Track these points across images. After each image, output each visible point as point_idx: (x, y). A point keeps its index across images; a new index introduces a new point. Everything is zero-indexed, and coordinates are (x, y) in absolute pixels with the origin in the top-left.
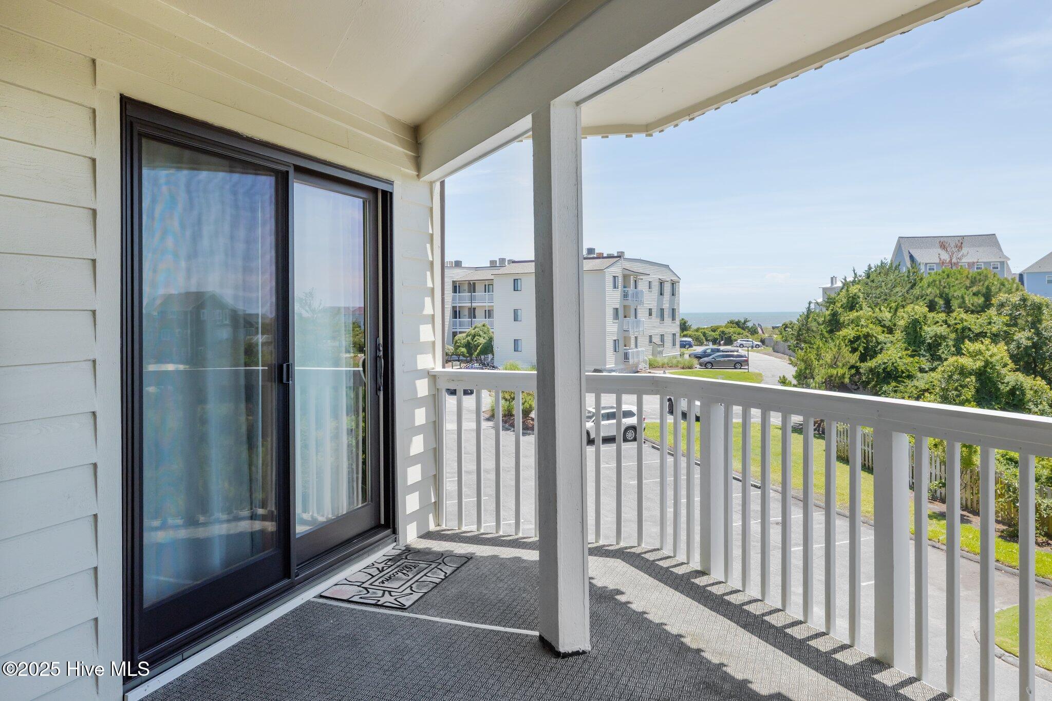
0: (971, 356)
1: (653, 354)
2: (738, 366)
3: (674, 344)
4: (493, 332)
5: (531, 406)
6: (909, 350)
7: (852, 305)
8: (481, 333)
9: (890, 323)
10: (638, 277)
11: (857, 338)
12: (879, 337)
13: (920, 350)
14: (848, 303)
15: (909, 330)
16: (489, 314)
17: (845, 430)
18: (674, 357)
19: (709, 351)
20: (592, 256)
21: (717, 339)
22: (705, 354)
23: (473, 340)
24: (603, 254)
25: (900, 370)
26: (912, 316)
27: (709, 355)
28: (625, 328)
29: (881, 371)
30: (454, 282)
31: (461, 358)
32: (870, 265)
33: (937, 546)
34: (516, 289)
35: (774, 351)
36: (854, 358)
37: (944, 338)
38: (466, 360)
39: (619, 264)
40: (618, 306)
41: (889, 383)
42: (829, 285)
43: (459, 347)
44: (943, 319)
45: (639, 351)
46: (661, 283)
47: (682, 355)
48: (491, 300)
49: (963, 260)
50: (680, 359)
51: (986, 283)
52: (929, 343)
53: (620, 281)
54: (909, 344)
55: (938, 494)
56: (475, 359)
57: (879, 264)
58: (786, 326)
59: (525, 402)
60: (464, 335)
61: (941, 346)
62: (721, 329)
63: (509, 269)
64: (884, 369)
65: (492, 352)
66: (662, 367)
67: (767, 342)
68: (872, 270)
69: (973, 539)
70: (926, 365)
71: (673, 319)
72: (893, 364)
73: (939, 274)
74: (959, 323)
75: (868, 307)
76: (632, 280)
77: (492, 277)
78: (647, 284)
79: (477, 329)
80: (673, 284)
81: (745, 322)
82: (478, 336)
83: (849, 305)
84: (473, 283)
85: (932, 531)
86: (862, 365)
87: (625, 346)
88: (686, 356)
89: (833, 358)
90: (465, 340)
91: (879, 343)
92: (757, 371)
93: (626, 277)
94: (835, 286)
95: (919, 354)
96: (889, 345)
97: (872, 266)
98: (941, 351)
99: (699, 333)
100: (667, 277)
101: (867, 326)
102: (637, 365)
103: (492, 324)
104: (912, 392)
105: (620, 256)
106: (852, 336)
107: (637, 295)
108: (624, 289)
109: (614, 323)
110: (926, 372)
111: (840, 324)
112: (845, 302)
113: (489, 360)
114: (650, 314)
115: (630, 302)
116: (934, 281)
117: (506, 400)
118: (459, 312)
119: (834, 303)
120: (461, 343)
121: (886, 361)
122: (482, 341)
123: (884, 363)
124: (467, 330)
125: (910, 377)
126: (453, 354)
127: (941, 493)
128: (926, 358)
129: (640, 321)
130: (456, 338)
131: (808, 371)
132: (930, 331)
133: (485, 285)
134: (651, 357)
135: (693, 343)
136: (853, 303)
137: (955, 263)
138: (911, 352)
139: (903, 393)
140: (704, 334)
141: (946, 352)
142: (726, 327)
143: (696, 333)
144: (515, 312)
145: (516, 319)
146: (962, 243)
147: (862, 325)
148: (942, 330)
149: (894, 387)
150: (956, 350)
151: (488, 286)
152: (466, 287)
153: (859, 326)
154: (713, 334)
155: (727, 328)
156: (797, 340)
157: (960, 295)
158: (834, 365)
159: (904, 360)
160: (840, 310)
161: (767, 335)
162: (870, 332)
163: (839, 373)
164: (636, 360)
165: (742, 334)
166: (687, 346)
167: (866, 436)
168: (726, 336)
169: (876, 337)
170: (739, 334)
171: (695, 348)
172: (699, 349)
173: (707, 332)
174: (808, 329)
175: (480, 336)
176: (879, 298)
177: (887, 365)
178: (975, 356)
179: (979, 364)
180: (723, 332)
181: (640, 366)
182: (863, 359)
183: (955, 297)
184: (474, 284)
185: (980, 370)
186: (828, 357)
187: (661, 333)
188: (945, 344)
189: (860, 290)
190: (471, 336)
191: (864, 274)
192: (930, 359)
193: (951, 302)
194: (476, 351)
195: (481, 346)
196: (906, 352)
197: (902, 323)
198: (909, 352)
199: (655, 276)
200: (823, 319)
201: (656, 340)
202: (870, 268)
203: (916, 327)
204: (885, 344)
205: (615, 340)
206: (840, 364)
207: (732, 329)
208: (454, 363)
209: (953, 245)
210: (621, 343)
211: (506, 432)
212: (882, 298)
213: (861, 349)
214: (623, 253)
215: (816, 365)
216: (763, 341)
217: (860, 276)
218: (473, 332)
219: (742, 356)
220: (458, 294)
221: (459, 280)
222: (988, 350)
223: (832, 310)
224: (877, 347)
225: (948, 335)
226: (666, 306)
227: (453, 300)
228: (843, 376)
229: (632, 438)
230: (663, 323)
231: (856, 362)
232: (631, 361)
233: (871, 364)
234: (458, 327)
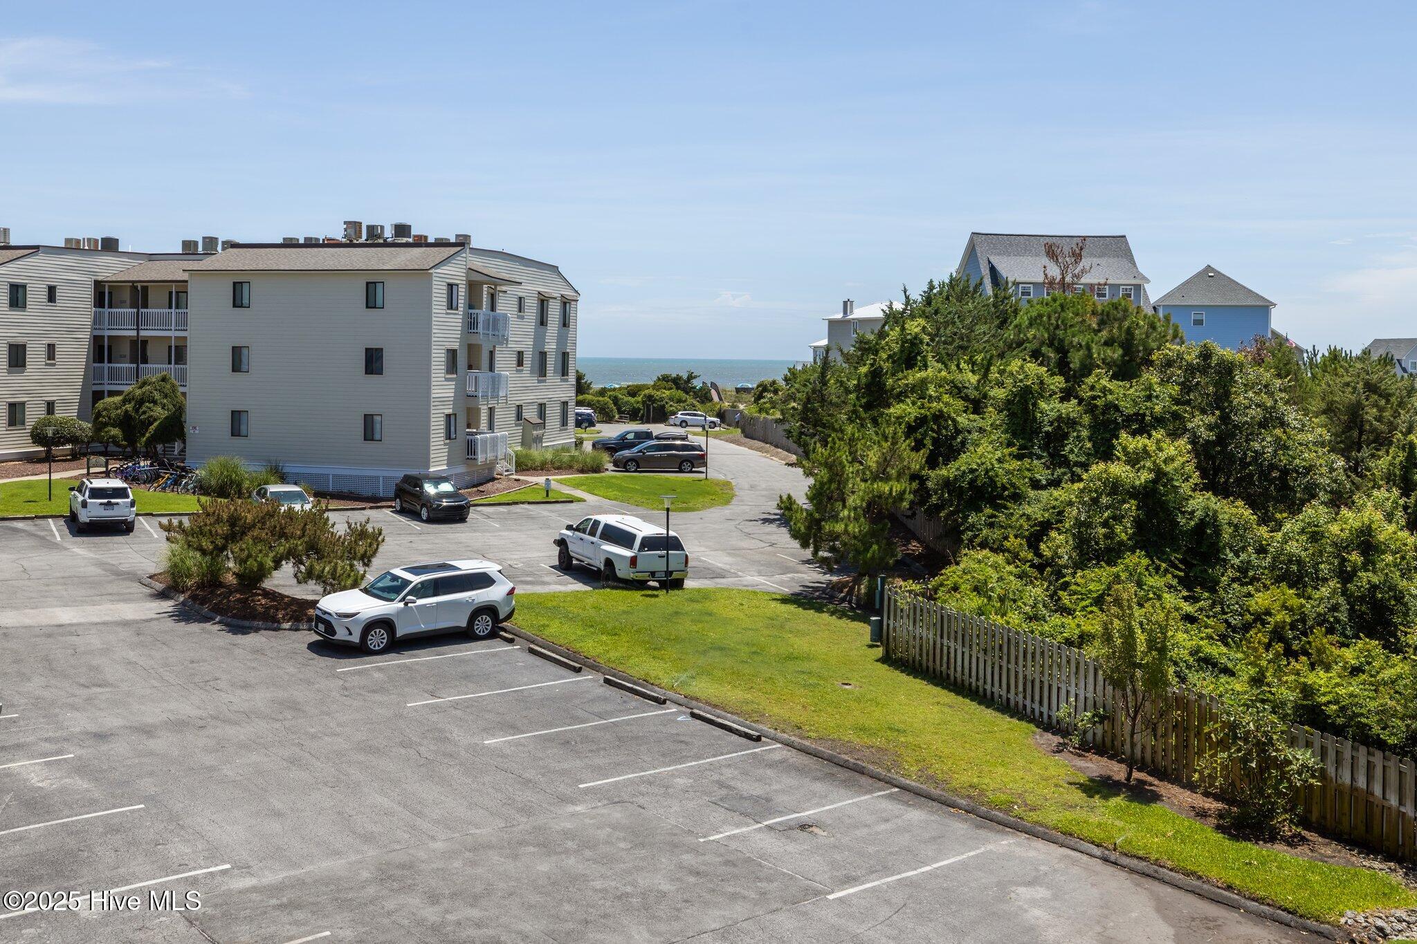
0: (1128, 462)
1: (523, 444)
2: (686, 466)
3: (564, 423)
4: (184, 394)
5: (261, 565)
6: (1014, 445)
7: (909, 356)
8: (157, 396)
9: (976, 393)
10: (498, 288)
11: (922, 421)
12: (959, 419)
13: (1032, 446)
14: (902, 352)
15: (1014, 408)
16: (178, 353)
17: (912, 606)
18: (565, 448)
19: (631, 436)
20: (404, 240)
21: (639, 410)
22: (622, 443)
23: (137, 411)
24: (426, 237)
25: (999, 485)
26: (1021, 381)
27: (632, 445)
28: (470, 389)
29: (965, 485)
30: (98, 284)
31: (112, 448)
32: (931, 281)
33: (1113, 858)
34: (238, 302)
35: (746, 436)
36: (916, 461)
37: (1072, 423)
38: (123, 453)
39: (459, 259)
40: (456, 346)
41: (979, 510)
42: (839, 316)
43: (106, 425)
44: (1061, 386)
45: (497, 437)
46: (543, 301)
47: (579, 443)
48: (183, 323)
49: (1083, 280)
50: (574, 453)
51: (1126, 324)
52: (1047, 433)
53: (462, 292)
54: (1014, 434)
55: (1089, 736)
56: (143, 450)
57: (947, 281)
58: (763, 388)
59: (249, 556)
60: (118, 399)
61: (1067, 439)
62: (647, 392)
63: (222, 260)
64: (972, 482)
65: (181, 435)
66: (542, 470)
67: (727, 416)
68: (935, 291)
69: (1175, 839)
70: (1042, 475)
71: (564, 372)
72: (987, 471)
73: (1047, 304)
74: (1099, 397)
75: (938, 361)
76: (485, 293)
77: (185, 277)
78: (516, 302)
79: (147, 388)
80: (565, 304)
81: (691, 377)
82: (149, 402)
83: (904, 357)
84: (142, 287)
85: (1099, 825)
86: (932, 474)
87: (469, 426)
88: (588, 446)
89: (881, 460)
90: (119, 411)
91: (958, 432)
92: (721, 477)
93: (474, 287)
94: (850, 317)
95: (1031, 453)
96: (975, 435)
97: (936, 283)
98: (1067, 448)
99: (606, 399)
100: (554, 289)
101: (939, 399)
102: (491, 466)
103: (183, 377)
104: (1021, 526)
105: (462, 242)
106: (912, 416)
107: (497, 324)
108: (471, 311)
109: (447, 380)
110: (1044, 488)
111: (886, 392)
112: (896, 350)
113: (176, 453)
114: (520, 363)
115: (482, 338)
116: (1040, 316)
117: (204, 552)
118: (110, 348)
119: (876, 353)
120: (109, 418)
121: (975, 467)
122: (159, 413)
123: (972, 471)
124: (127, 389)
125: (1017, 497)
126: (92, 439)
127: (1094, 734)
128: (1043, 461)
129: (500, 376)
130: (100, 405)
131: (834, 486)
132: (1050, 408)
133: (171, 293)
134: (519, 448)
135: (595, 417)
136: (910, 353)
137: (1069, 284)
138: (1019, 449)
139: (1006, 529)
140: (616, 400)
141: (1076, 450)
142: (655, 387)
143: (601, 399)
144: (237, 352)
145: (237, 366)
146: (1081, 249)
147: (931, 396)
148: (1070, 408)
149: (990, 517)
150: (1093, 446)
151: (177, 294)
152: (127, 296)
153: (924, 398)
154: (632, 400)
155: (658, 390)
156: (802, 419)
157: (1083, 343)
158: (881, 474)
159: (1006, 466)
160: (886, 366)
161: (727, 404)
162: (945, 410)
163: (894, 490)
164: (490, 456)
165: (685, 401)
166: (584, 425)
167: (953, 620)
168: (655, 405)
169: (954, 421)
170: (679, 401)
171: (599, 427)
172: (611, 431)
173: (620, 396)
174: (823, 400)
175: (155, 402)
176: (951, 344)
177: (977, 474)
178: (1138, 462)
179: (1145, 476)
180: (650, 397)
181: (499, 468)
182: (932, 462)
183: (1073, 346)
184: (145, 289)
185: (1145, 487)
186: (873, 458)
187: (540, 401)
188: (1075, 434)
189: (924, 328)
190: (133, 403)
191: (920, 299)
192: (1048, 463)
193: (1069, 355)
194: (143, 435)
195: (156, 424)
196: (1010, 450)
197: (999, 393)
198: (1014, 449)
199: (531, 286)
200: (855, 382)
201: (531, 414)
202: (931, 287)
203: (1026, 401)
204: (969, 432)
205: (448, 416)
206: (893, 472)
207: (667, 393)
208: (93, 459)
209: (1067, 250)
210: (462, 421)
211: (202, 625)
212: (955, 344)
213: (928, 441)
214: (467, 237)
215: (850, 475)
216: (721, 415)
217: (915, 302)
218: (138, 392)
219: (693, 448)
220: (106, 310)
221: (109, 279)
222: (1160, 449)
223: (872, 365)
224: (955, 438)
225: (1081, 418)
226: (551, 346)
227: (95, 322)
228: (901, 495)
229: (486, 632)
230: (544, 381)
231: (922, 468)
232: (481, 458)
233: (948, 471)
234: (106, 381)
